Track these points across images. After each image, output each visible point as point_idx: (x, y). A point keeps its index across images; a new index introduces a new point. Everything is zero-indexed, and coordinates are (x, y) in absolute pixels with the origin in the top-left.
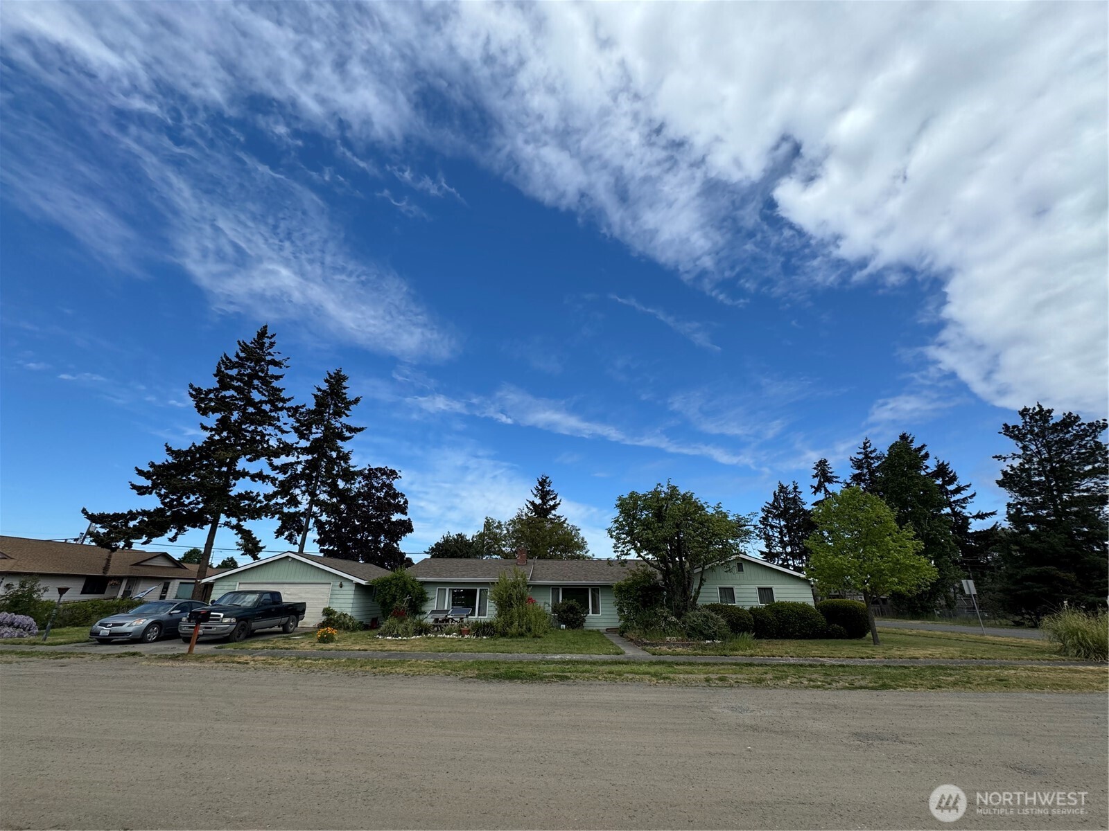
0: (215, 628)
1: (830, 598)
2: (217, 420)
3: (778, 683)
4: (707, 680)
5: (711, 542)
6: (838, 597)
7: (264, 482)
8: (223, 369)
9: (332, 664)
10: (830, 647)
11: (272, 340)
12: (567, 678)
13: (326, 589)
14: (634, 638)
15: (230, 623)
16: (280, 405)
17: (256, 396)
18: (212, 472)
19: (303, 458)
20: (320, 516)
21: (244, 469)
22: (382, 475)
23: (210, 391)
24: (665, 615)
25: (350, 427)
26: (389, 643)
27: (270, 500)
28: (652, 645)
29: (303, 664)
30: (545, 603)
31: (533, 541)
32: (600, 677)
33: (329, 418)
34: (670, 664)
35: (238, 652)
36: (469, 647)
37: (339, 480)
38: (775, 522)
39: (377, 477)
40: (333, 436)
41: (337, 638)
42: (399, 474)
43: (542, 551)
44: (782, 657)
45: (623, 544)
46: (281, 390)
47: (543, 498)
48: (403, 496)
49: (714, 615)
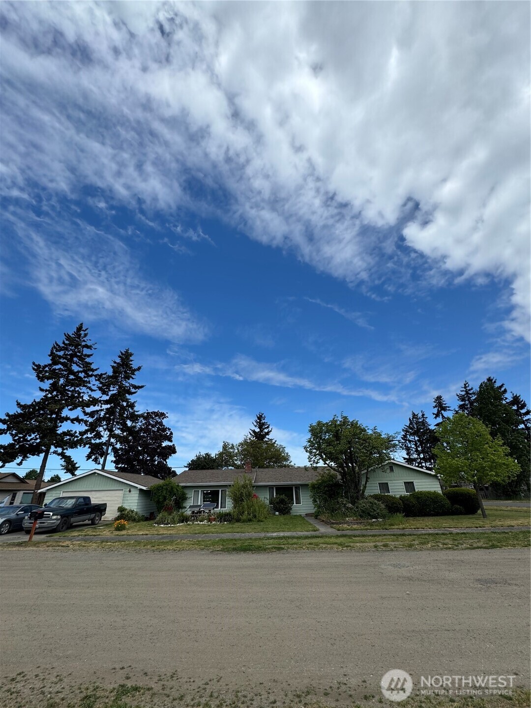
0: (47, 523)
1: (451, 487)
2: (50, 384)
3: (423, 547)
4: (376, 547)
5: (371, 453)
6: (456, 486)
7: (79, 423)
8: (54, 351)
9: (125, 545)
10: (455, 521)
11: (86, 332)
12: (283, 549)
13: (120, 493)
14: (324, 519)
15: (56, 519)
16: (90, 373)
17: (75, 368)
18: (46, 418)
19: (105, 407)
20: (116, 445)
21: (67, 416)
22: (156, 416)
23: (46, 366)
24: (344, 503)
25: (135, 386)
26: (163, 529)
27: (83, 435)
28: (337, 524)
29: (105, 545)
30: (264, 498)
31: (254, 456)
32: (304, 547)
33: (122, 381)
34: (350, 537)
35: (61, 539)
36: (216, 530)
37: (128, 420)
38: (411, 438)
39: (153, 418)
40: (124, 392)
41: (127, 527)
42: (167, 415)
43: (261, 462)
44: (423, 528)
45: (314, 456)
46: (91, 364)
47: (260, 427)
48: (169, 429)
49: (376, 502)
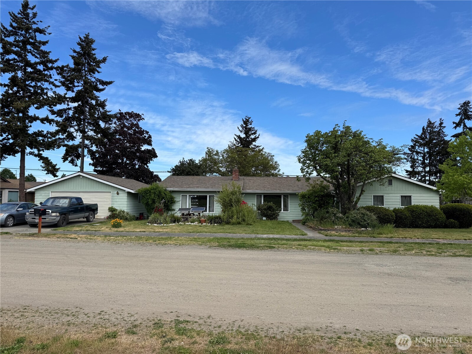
0: (50, 219)
1: (452, 203)
2: (8, 78)
3: (407, 253)
4: (362, 250)
6: (457, 202)
7: (50, 124)
8: (3, 37)
9: (128, 239)
11: (34, 11)
12: (274, 248)
13: (108, 195)
14: (312, 226)
15: (56, 216)
16: (50, 65)
17: (32, 59)
18: (13, 117)
20: (91, 147)
21: (35, 115)
22: (130, 117)
24: (334, 212)
25: (103, 81)
26: (157, 228)
27: (55, 136)
28: (325, 230)
29: (110, 239)
30: (252, 204)
32: (293, 248)
33: (86, 75)
34: (337, 241)
35: (66, 232)
36: (208, 230)
37: (100, 121)
38: (420, 149)
39: (127, 119)
40: (91, 88)
41: (124, 225)
42: (143, 117)
43: (247, 170)
44: (411, 238)
45: (307, 168)
46: (48, 53)
47: (246, 133)
48: (147, 132)
49: (368, 213)
